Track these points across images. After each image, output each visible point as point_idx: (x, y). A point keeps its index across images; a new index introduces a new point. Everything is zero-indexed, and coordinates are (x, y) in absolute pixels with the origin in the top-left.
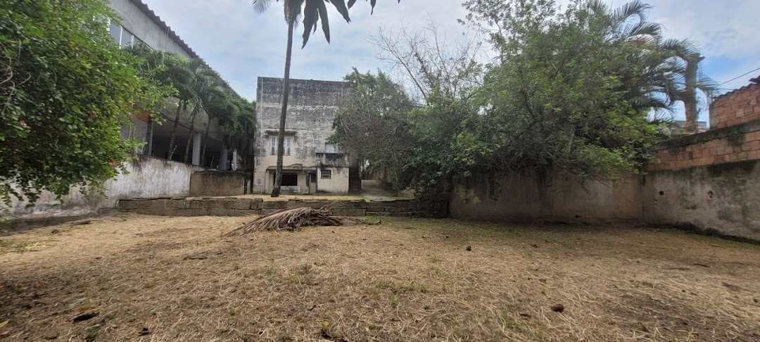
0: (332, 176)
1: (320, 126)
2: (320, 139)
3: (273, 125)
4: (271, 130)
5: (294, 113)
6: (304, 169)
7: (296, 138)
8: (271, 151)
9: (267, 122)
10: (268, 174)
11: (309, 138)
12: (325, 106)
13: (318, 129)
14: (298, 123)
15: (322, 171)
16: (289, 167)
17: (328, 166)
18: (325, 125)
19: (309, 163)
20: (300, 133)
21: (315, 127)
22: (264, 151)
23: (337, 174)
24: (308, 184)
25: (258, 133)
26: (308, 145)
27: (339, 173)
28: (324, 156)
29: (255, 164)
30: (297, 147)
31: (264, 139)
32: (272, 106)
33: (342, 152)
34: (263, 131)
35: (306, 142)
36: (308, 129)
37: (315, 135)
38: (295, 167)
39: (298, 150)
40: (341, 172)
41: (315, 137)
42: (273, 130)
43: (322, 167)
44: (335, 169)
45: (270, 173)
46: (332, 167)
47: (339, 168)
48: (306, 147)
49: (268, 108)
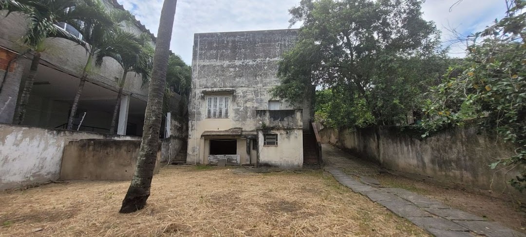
0: (278, 142)
1: (262, 82)
2: (263, 97)
3: (209, 85)
4: (207, 90)
5: (232, 70)
6: (244, 133)
7: (235, 98)
8: (207, 114)
9: (203, 81)
10: (203, 141)
11: (250, 96)
12: (268, 59)
13: (260, 85)
14: (237, 80)
15: (265, 135)
16: (226, 131)
17: (273, 128)
18: (268, 80)
19: (250, 126)
20: (239, 92)
21: (257, 83)
22: (199, 114)
23: (286, 140)
24: (249, 152)
25: (193, 94)
26: (249, 104)
27: (288, 138)
28: (268, 114)
29: (190, 129)
30: (236, 107)
31: (200, 100)
32: (208, 64)
33: (291, 108)
34: (198, 92)
35: (246, 102)
36: (248, 87)
37: (256, 93)
38: (233, 132)
39: (237, 111)
40: (292, 137)
41: (257, 95)
42: (210, 90)
43: (265, 130)
44: (283, 132)
45: (205, 140)
46: (278, 129)
47: (289, 130)
48: (247, 107)
49: (204, 66)
